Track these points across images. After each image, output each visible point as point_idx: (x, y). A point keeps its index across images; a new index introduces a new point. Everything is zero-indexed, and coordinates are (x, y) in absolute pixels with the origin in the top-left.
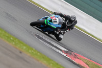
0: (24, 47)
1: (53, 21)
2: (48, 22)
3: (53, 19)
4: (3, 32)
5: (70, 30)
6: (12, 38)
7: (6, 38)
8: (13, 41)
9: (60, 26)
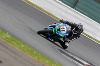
0: (47, 61)
1: (61, 30)
2: (57, 30)
3: (61, 27)
4: (27, 47)
5: (76, 38)
6: (35, 53)
7: (30, 52)
8: (36, 55)
9: (68, 35)
